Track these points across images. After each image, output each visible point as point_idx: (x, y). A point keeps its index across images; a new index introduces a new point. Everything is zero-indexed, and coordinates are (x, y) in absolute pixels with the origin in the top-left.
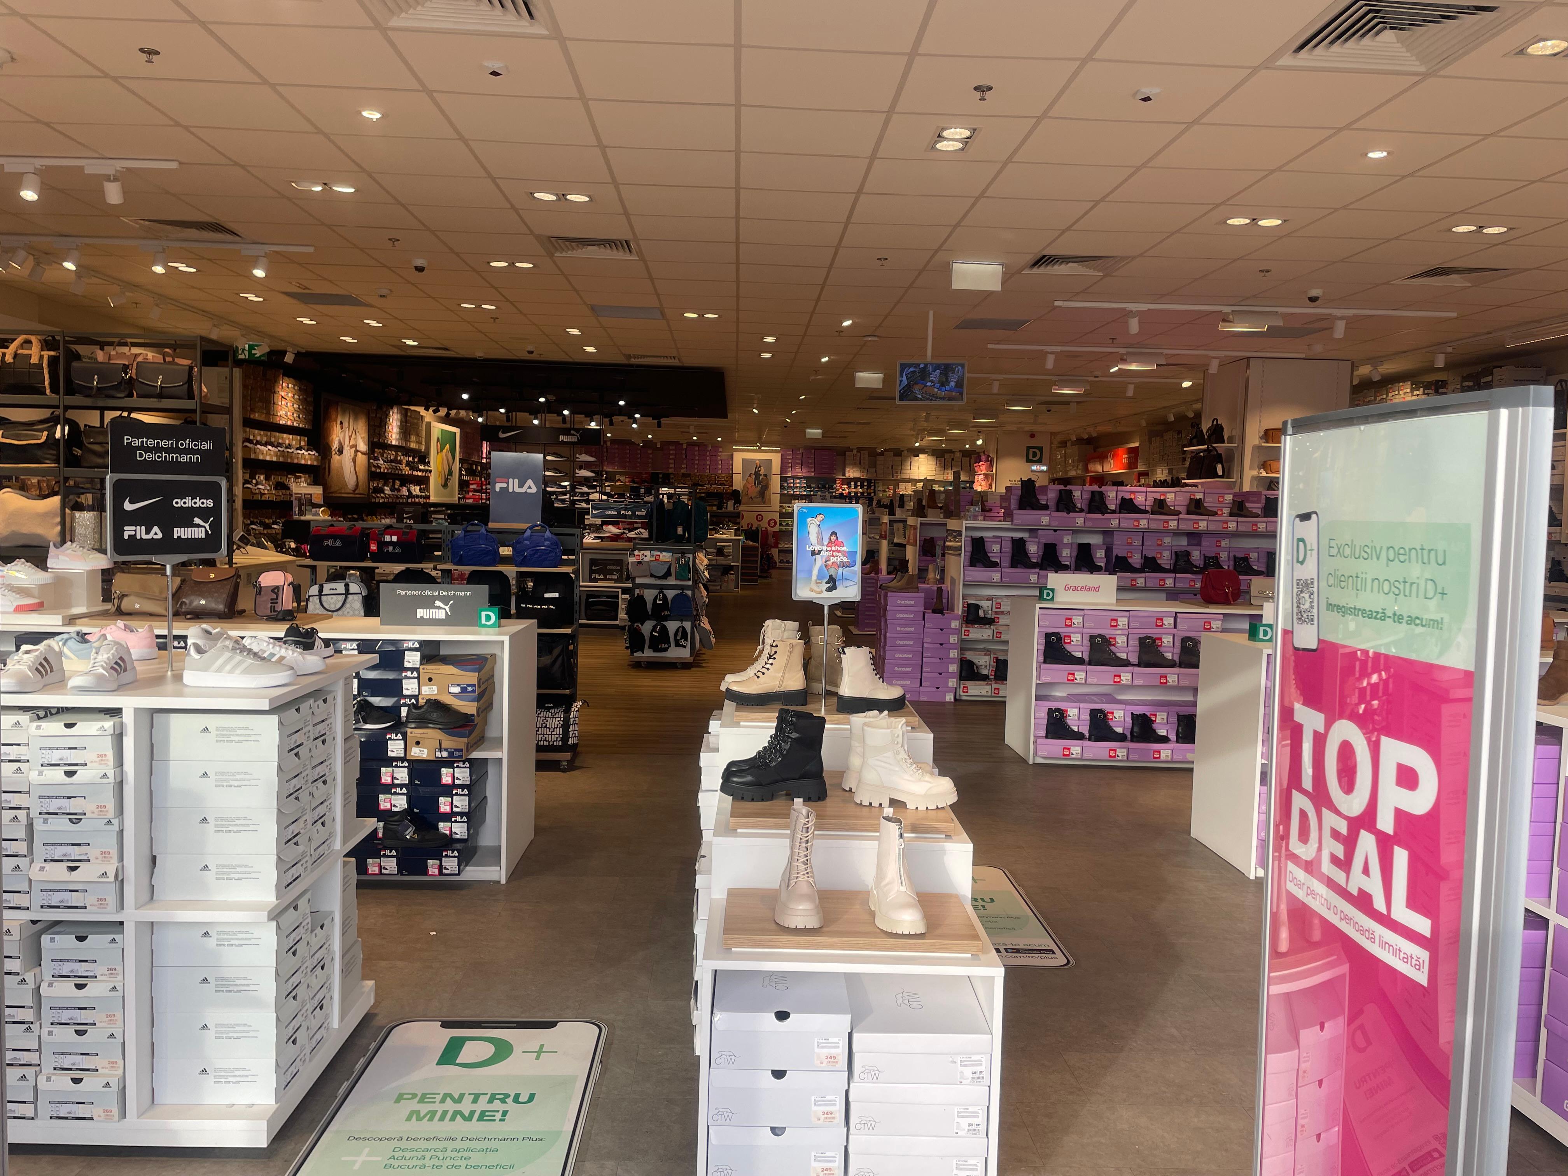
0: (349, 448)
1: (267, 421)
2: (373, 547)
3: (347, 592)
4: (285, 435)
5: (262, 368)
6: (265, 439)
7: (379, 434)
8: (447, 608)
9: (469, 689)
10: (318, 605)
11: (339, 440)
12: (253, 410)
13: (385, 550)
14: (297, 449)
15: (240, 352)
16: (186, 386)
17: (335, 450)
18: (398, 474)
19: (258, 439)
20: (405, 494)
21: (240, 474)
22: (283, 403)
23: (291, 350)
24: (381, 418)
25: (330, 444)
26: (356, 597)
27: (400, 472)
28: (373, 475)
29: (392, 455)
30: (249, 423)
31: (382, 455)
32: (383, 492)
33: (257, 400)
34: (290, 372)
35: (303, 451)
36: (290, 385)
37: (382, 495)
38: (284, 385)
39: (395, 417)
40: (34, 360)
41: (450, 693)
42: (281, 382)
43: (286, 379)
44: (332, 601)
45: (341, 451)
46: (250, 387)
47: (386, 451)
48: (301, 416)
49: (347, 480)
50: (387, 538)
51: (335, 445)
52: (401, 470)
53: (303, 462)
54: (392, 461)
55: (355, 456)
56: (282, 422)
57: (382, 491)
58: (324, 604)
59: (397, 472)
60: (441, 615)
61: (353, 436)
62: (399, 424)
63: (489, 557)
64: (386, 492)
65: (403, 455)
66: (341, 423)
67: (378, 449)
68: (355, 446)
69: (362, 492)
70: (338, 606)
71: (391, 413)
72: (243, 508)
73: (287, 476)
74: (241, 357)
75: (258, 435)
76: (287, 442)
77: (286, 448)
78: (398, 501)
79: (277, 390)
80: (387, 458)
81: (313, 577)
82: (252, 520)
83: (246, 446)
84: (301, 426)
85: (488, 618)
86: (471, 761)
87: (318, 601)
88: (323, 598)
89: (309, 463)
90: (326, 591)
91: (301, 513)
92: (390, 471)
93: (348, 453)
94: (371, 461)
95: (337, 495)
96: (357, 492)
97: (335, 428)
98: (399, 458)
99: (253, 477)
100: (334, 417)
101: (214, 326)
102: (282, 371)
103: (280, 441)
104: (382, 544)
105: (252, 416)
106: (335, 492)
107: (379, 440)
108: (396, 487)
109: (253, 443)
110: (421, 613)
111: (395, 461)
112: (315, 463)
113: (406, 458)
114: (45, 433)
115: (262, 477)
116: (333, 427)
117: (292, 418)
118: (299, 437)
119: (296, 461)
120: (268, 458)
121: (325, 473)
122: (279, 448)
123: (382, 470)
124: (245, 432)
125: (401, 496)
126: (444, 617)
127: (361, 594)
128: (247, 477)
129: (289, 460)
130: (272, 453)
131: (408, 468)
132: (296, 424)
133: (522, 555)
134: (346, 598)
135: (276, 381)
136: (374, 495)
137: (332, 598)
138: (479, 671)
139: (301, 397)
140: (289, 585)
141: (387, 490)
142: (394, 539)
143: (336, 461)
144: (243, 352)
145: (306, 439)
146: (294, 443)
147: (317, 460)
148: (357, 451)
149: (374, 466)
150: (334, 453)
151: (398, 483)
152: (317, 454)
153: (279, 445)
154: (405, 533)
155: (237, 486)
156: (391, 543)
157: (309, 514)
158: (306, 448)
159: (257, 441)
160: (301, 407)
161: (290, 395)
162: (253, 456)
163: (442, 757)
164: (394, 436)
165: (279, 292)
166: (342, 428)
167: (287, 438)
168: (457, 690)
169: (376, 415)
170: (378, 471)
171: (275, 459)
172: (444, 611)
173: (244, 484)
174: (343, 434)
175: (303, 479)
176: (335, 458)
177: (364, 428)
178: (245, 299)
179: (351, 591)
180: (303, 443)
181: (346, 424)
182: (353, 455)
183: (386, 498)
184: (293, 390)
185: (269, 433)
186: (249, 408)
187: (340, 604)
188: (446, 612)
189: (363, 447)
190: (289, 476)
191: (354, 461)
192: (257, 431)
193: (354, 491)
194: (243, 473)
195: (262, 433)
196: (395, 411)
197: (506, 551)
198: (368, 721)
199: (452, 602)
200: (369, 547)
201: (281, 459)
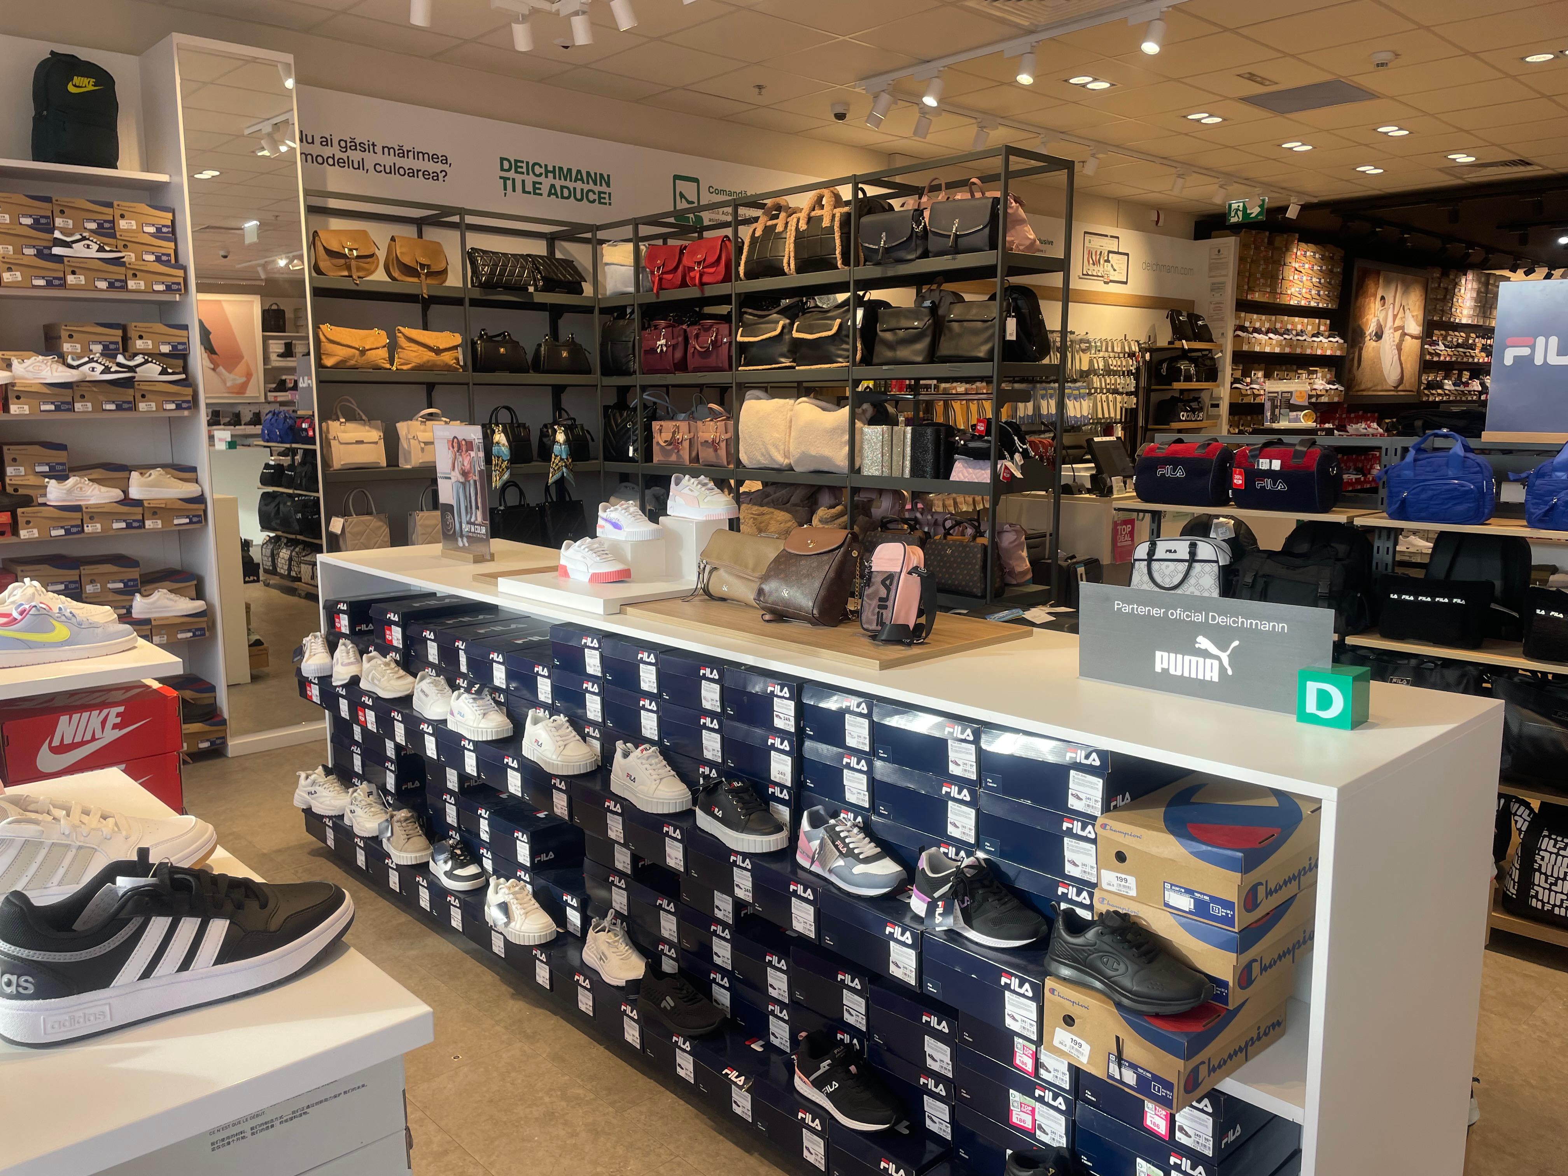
0: (1392, 331)
1: (1271, 301)
2: (1238, 480)
3: (1193, 558)
4: (1297, 319)
5: (1267, 233)
6: (1267, 325)
7: (1443, 311)
8: (1225, 657)
9: (1218, 910)
10: (1146, 578)
11: (1378, 320)
12: (1251, 290)
13: (1258, 485)
14: (1313, 336)
15: (1233, 214)
16: (987, 230)
17: (1370, 335)
18: (1467, 363)
19: (1257, 325)
20: (1476, 389)
21: (1227, 371)
22: (1296, 277)
23: (1295, 201)
24: (1446, 289)
25: (1363, 327)
26: (1207, 566)
27: (1471, 360)
28: (1427, 365)
29: (1459, 337)
30: (1244, 306)
31: (1445, 338)
32: (1442, 388)
33: (1258, 276)
34: (1308, 236)
35: (1321, 338)
36: (1308, 254)
37: (1440, 391)
38: (1299, 253)
39: (1469, 286)
40: (826, 223)
41: (1167, 905)
42: (1295, 250)
43: (1303, 245)
44: (1167, 572)
45: (1379, 336)
46: (1249, 260)
47: (1451, 333)
48: (1322, 293)
49: (1386, 373)
50: (1264, 464)
51: (1371, 328)
52: (1473, 357)
53: (1319, 352)
54: (1459, 346)
55: (1401, 340)
56: (1293, 302)
57: (1440, 386)
58: (1156, 576)
59: (1465, 360)
60: (1209, 671)
61: (1400, 316)
62: (1475, 295)
63: (1465, 506)
64: (1446, 387)
65: (1477, 337)
66: (1383, 298)
67: (1439, 330)
68: (1402, 328)
69: (1408, 389)
70: (1176, 581)
71: (1463, 281)
72: (1230, 414)
73: (1296, 371)
74: (1234, 220)
75: (1257, 320)
76: (1299, 327)
77: (1297, 335)
78: (1464, 399)
79: (1288, 260)
80: (1452, 342)
81: (1155, 526)
82: (1241, 428)
83: (1238, 336)
84: (1321, 305)
85: (1324, 701)
86: (1215, 1096)
87: (1145, 571)
88: (1155, 565)
89: (1329, 353)
90: (1160, 553)
91: (1274, 419)
92: (1454, 359)
93: (1390, 338)
94: (1426, 346)
95: (1371, 393)
96: (1399, 388)
97: (1372, 305)
98: (1470, 341)
99: (1246, 373)
100: (1371, 290)
101: (1179, 176)
102: (1297, 235)
103: (1289, 327)
104: (1253, 475)
105: (1249, 297)
106: (1368, 389)
107: (1441, 318)
108: (1464, 380)
109: (1248, 332)
110: (1163, 660)
111: (1465, 345)
112: (1338, 353)
113: (1483, 341)
114: (838, 321)
115: (1260, 374)
116: (1369, 303)
117: (1309, 296)
118: (1317, 321)
119: (1308, 352)
120: (1268, 350)
121: (1352, 365)
122: (1286, 336)
123: (1442, 358)
124: (1238, 317)
125: (1470, 391)
126: (1216, 679)
127: (1217, 562)
128: (1238, 374)
129: (1298, 351)
130: (1274, 342)
131: (1483, 354)
132: (1313, 304)
133: (1546, 503)
134: (1190, 568)
135: (1287, 248)
136: (1426, 392)
137: (1167, 567)
138: (1248, 865)
139: (1324, 268)
140: (910, 573)
141: (1448, 385)
142: (1276, 465)
143: (1370, 349)
144: (1236, 213)
145: (1328, 322)
146: (1310, 328)
147: (1341, 349)
148: (1404, 334)
149: (1430, 354)
150: (1368, 338)
151: (1466, 375)
152: (1341, 341)
153: (1287, 332)
154: (1297, 454)
155: (1224, 386)
156: (1270, 473)
157: (1285, 420)
158: (1327, 333)
159: (1254, 328)
160: (1323, 281)
161: (1307, 266)
162: (1245, 348)
163: (1121, 1082)
164: (1465, 312)
165: (1233, 99)
166: (1383, 305)
167: (1299, 323)
168: (1185, 903)
169: (1439, 285)
170: (1436, 359)
171: (1277, 350)
172: (1216, 663)
173: (1232, 384)
174: (1384, 312)
175: (1319, 375)
176: (1370, 345)
177: (1417, 303)
178: (1196, 124)
179: (1200, 557)
180: (1322, 328)
181: (1389, 299)
182: (1397, 341)
183: (1446, 395)
184: (1313, 260)
185: (1273, 318)
186: (1246, 287)
187: (1180, 577)
188: (1222, 668)
189: (1414, 327)
190: (1299, 371)
191: (1399, 348)
192: (1255, 316)
193: (1396, 387)
194: (1233, 370)
195: (1264, 317)
196: (1470, 276)
197: (1513, 493)
198: (975, 923)
199: (1236, 643)
200: (1231, 478)
201: (1287, 350)
